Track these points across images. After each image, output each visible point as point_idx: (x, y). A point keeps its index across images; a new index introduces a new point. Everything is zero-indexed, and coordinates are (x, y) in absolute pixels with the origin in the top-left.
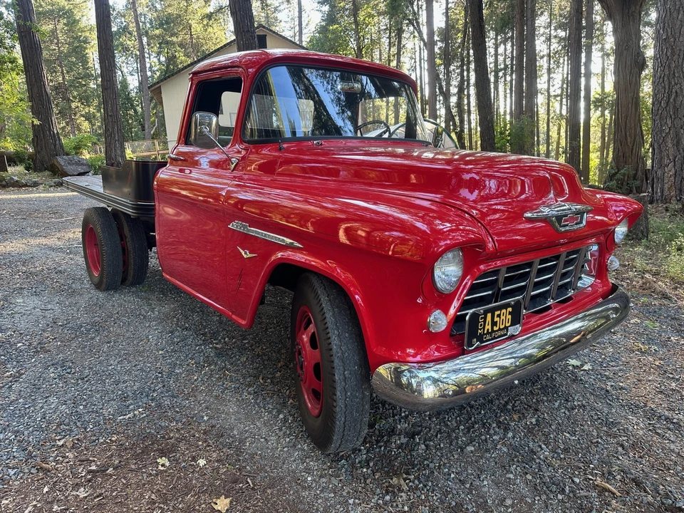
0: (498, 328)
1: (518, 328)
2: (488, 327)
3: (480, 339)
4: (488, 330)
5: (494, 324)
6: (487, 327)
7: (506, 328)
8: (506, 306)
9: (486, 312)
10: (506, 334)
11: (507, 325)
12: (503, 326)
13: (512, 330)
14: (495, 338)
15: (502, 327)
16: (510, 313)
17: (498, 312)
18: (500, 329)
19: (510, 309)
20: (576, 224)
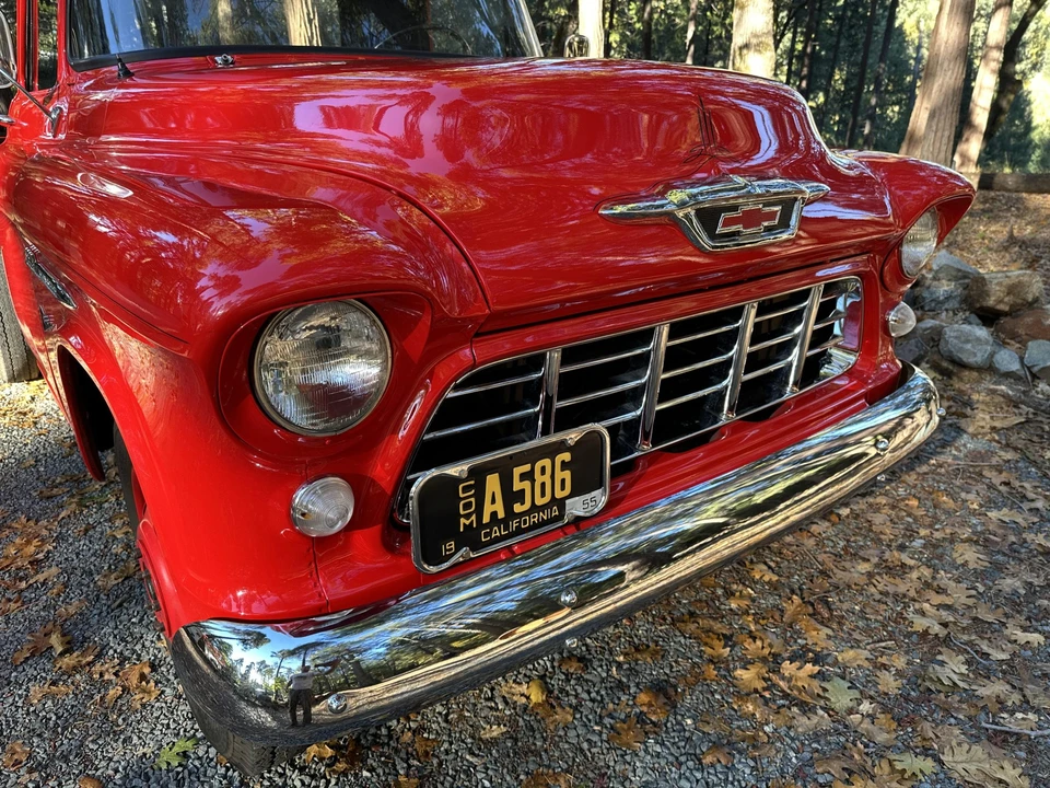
0: (527, 505)
1: (600, 498)
2: (494, 506)
3: (471, 538)
4: (494, 514)
5: (511, 497)
6: (488, 509)
7: (561, 503)
8: (551, 451)
9: (478, 474)
10: (561, 517)
11: (559, 494)
12: (547, 498)
13: (577, 507)
14: (520, 531)
15: (539, 502)
16: (564, 465)
17: (527, 468)
18: (534, 508)
19: (567, 456)
20: (769, 229)
